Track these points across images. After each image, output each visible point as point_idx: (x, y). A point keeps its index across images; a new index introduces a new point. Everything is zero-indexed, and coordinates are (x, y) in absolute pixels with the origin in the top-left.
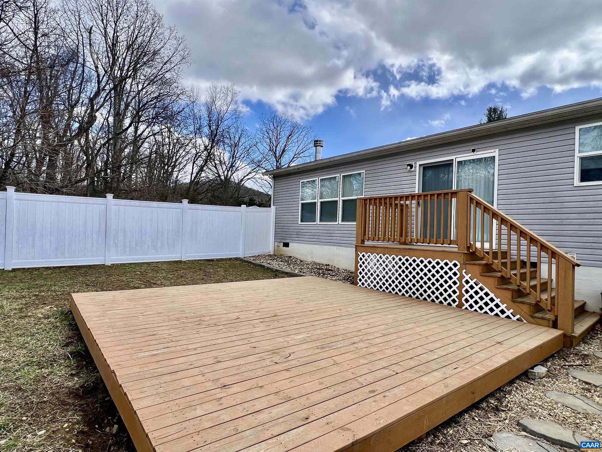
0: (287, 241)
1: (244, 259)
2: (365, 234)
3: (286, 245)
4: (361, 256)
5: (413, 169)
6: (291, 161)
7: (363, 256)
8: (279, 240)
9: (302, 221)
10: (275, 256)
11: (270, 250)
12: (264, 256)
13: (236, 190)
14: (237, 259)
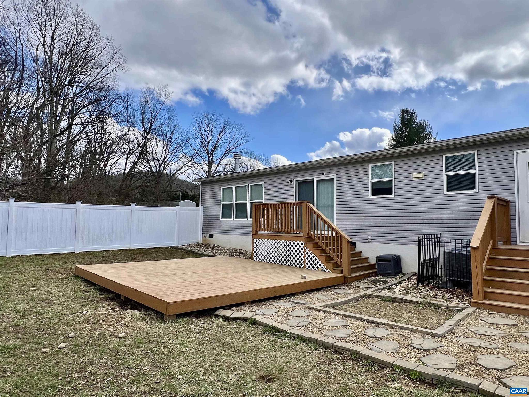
0: (212, 233)
1: (179, 247)
2: (257, 227)
3: (211, 236)
4: (255, 241)
5: (292, 183)
6: (223, 157)
7: (257, 241)
8: (205, 233)
9: (222, 218)
10: (203, 244)
11: (199, 240)
12: (194, 245)
13: (169, 184)
14: (173, 247)
